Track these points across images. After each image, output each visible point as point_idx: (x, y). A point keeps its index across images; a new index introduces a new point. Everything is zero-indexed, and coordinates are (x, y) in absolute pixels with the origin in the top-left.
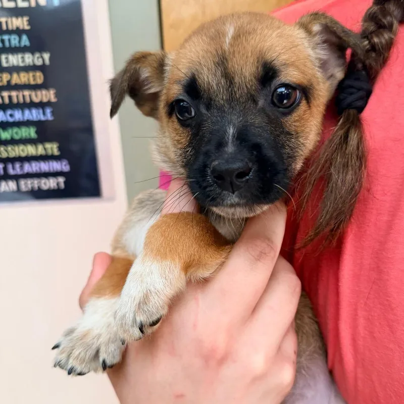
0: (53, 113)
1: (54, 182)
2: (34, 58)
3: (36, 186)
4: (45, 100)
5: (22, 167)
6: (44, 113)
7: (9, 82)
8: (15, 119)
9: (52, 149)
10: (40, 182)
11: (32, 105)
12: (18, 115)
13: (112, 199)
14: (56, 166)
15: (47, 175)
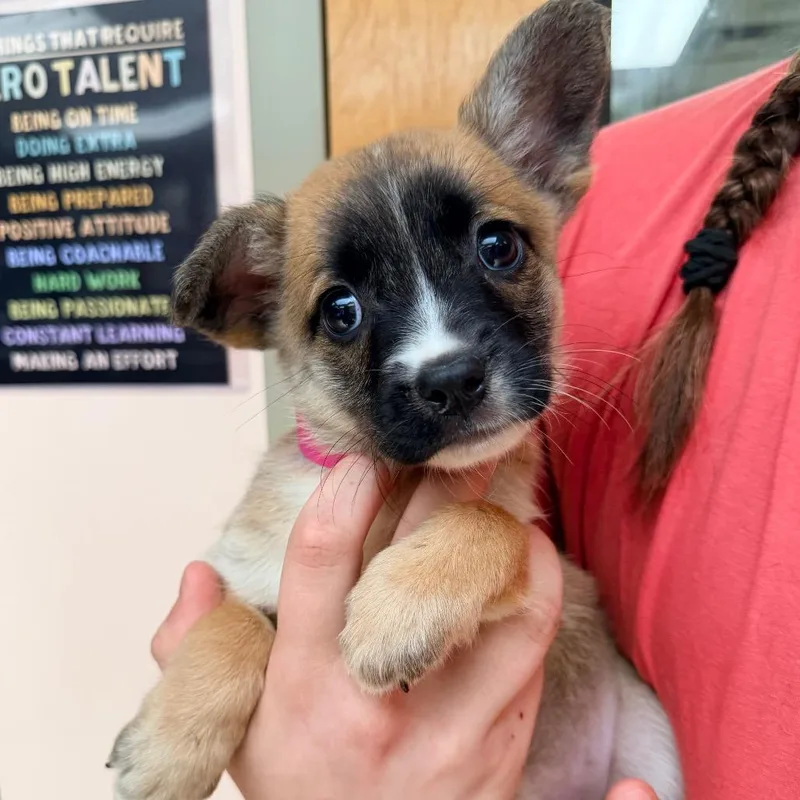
0: (164, 250)
1: (162, 358)
2: (141, 165)
3: (136, 363)
4: (154, 230)
5: (117, 333)
6: (151, 250)
7: (104, 203)
8: (111, 258)
9: (161, 306)
10: (141, 358)
11: (133, 237)
12: (115, 253)
13: (244, 389)
14: (165, 333)
15: (151, 346)
